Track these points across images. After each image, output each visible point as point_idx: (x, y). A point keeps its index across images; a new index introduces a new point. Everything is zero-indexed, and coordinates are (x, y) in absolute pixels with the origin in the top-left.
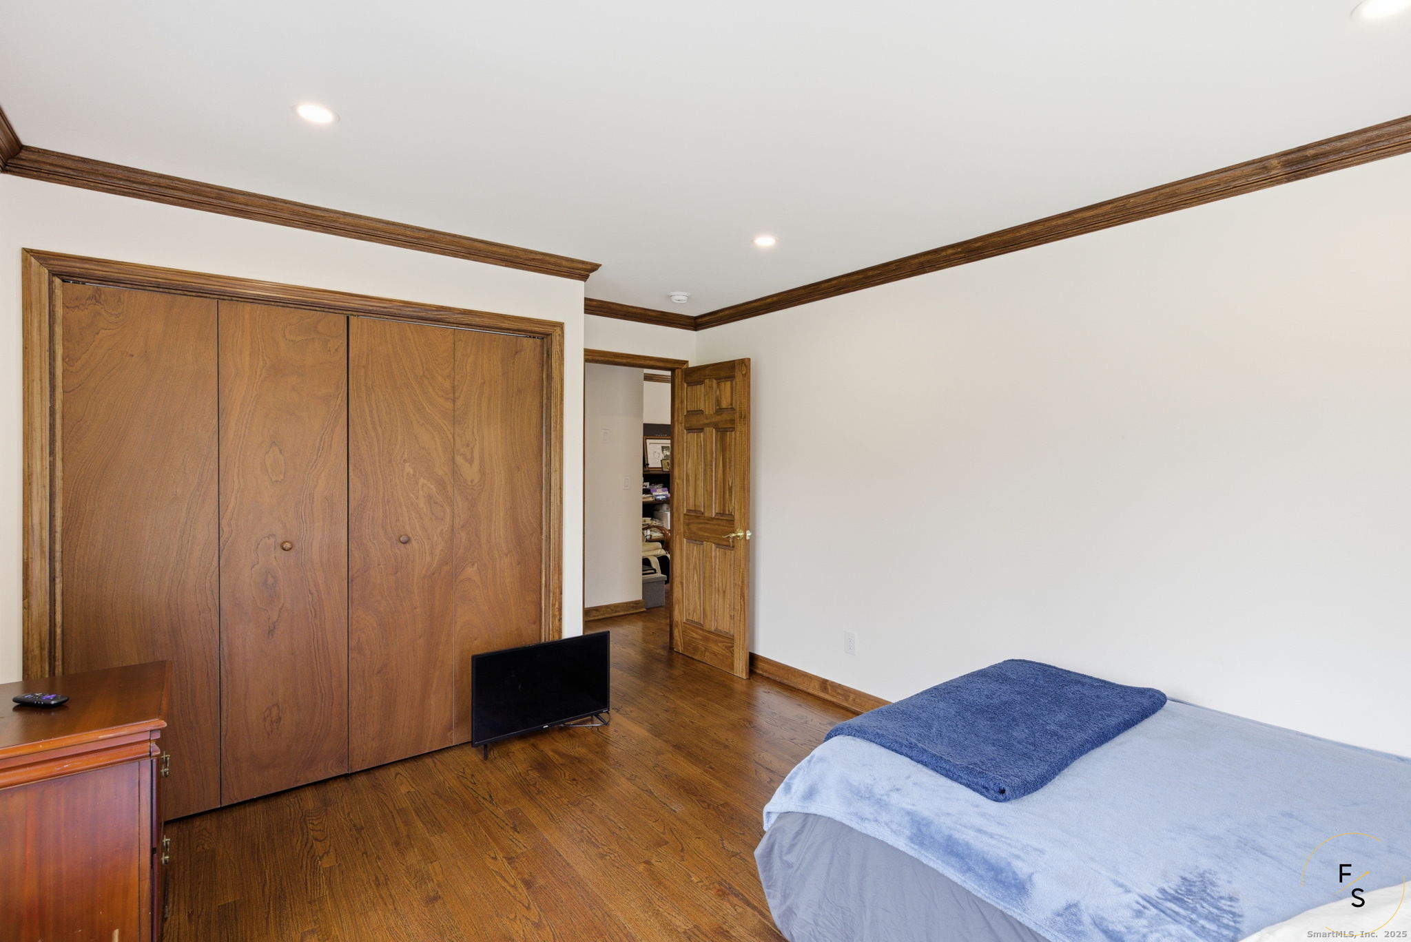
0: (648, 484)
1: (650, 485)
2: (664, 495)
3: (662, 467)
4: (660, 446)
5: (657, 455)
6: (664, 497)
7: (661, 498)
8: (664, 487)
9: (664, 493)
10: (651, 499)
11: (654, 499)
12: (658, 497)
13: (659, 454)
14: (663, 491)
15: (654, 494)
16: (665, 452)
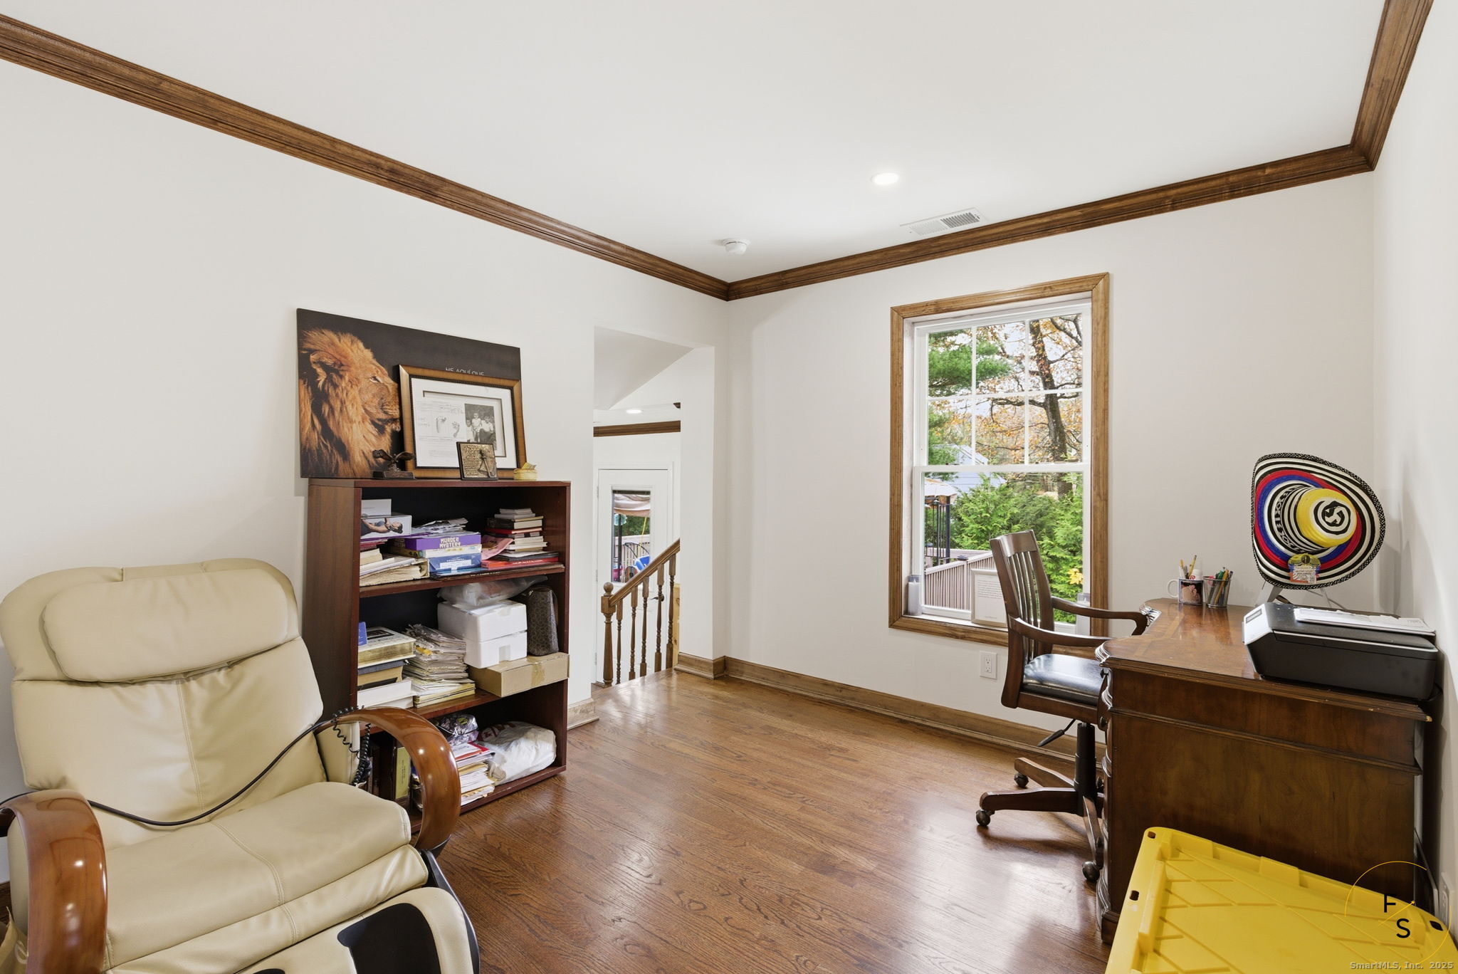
0: (406, 521)
1: (415, 524)
2: (466, 557)
3: (461, 469)
4: (461, 403)
5: (447, 430)
6: (468, 563)
7: (453, 567)
8: (468, 528)
9: (467, 550)
10: (416, 574)
11: (427, 572)
12: (443, 566)
13: (456, 426)
14: (464, 542)
15: (429, 554)
16: (476, 421)
